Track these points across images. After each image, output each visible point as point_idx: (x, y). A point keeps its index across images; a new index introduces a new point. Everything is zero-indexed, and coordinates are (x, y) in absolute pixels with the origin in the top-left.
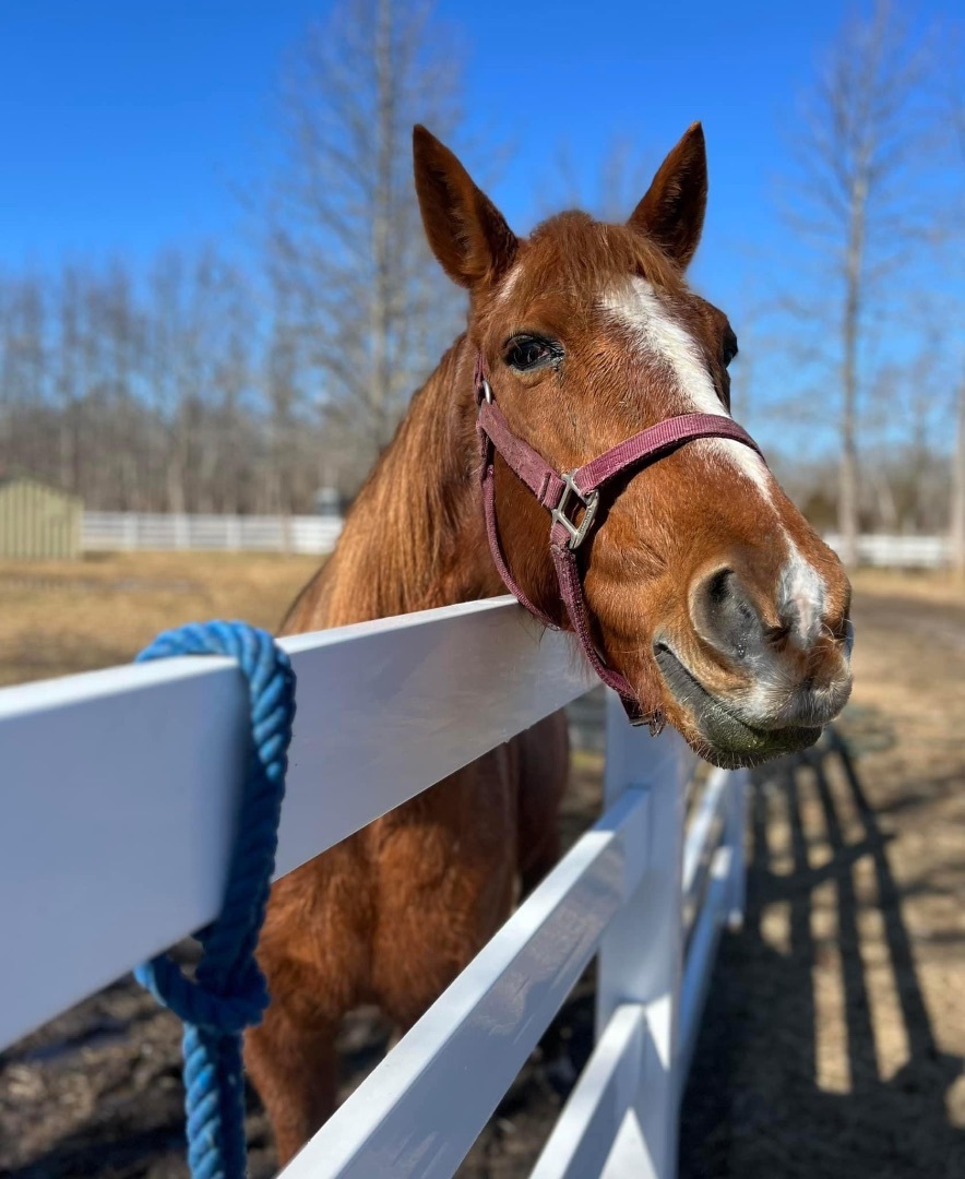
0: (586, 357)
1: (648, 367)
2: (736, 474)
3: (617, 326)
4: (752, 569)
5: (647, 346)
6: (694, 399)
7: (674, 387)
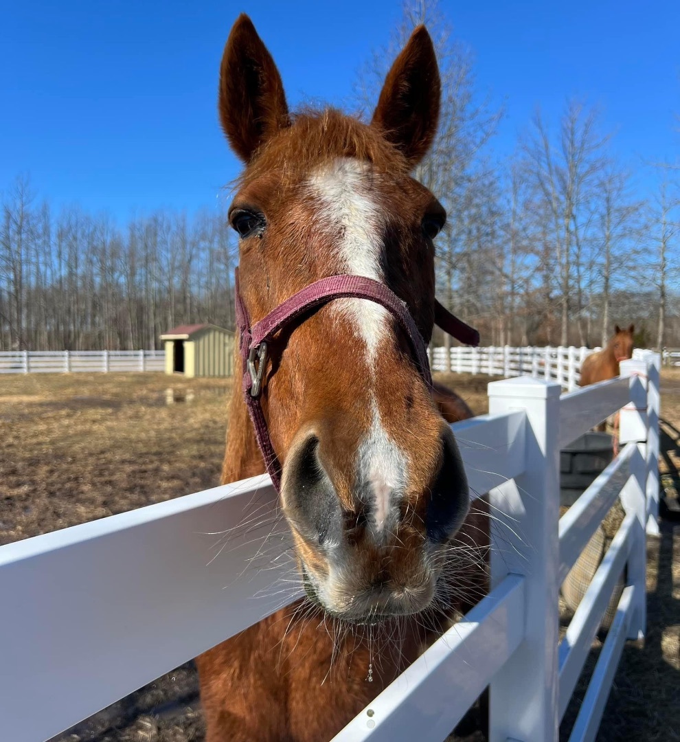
0: (283, 225)
1: (321, 233)
2: (351, 334)
3: (312, 198)
4: (333, 441)
5: (328, 215)
6: (349, 263)
7: (336, 250)
